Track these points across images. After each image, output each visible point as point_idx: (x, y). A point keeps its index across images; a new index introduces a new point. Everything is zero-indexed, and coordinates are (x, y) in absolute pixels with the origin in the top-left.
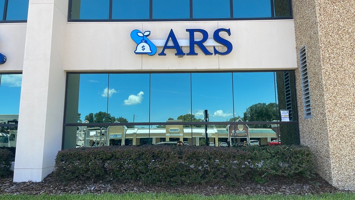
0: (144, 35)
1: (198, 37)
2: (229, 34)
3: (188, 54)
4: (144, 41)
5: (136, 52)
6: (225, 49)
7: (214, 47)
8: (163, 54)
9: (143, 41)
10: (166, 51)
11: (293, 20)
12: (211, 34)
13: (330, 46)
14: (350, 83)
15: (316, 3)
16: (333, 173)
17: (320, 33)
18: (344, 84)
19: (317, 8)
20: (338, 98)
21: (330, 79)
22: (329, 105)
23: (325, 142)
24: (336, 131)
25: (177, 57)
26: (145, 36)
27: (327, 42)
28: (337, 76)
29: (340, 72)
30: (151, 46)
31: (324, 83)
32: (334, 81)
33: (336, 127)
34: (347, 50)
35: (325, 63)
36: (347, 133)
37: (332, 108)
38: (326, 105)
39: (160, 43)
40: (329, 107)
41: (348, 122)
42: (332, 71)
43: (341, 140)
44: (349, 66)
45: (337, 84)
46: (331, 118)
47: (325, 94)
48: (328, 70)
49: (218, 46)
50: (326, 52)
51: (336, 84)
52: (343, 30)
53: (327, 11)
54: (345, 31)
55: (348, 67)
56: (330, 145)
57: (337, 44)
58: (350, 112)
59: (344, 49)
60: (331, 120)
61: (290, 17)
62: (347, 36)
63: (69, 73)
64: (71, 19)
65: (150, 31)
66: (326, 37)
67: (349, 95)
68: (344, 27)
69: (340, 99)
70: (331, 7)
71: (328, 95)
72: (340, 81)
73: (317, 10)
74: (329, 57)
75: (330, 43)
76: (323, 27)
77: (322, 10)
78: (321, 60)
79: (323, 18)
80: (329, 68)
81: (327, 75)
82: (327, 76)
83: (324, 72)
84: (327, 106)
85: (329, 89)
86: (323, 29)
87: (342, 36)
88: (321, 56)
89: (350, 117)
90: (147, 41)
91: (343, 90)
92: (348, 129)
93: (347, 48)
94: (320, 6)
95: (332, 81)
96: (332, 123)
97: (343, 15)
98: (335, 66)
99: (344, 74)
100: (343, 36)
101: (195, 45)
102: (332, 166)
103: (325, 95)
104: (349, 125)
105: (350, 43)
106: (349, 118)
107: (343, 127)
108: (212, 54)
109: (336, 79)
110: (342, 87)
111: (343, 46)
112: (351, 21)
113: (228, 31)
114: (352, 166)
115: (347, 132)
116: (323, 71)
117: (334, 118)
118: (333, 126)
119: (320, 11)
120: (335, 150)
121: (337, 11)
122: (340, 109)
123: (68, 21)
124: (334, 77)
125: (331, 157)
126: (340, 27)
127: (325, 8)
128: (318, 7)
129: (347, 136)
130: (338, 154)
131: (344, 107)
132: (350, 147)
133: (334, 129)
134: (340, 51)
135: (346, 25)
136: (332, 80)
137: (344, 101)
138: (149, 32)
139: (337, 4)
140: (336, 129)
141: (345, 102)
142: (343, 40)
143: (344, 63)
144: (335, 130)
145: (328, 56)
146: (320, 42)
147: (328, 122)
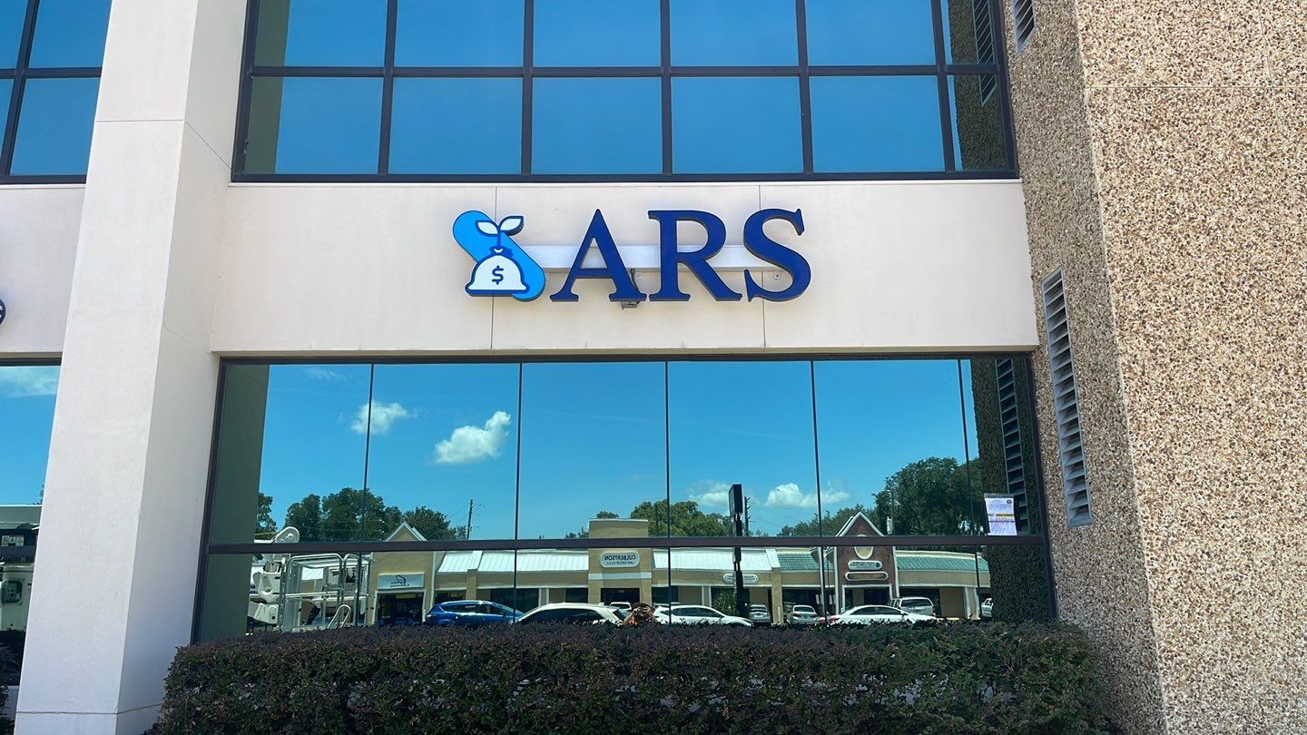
0: (503, 228)
1: (691, 237)
2: (800, 229)
3: (654, 297)
4: (500, 251)
5: (471, 288)
6: (786, 281)
7: (747, 272)
8: (565, 295)
9: (497, 251)
10: (579, 286)
11: (1021, 180)
12: (734, 227)
13: (1142, 275)
14: (1219, 402)
15: (1093, 129)
16: (1169, 725)
17: (1106, 232)
18: (1197, 406)
19: (1096, 146)
20: (1178, 456)
21: (1148, 387)
22: (1146, 480)
23: (1140, 612)
24: (1176, 571)
25: (616, 305)
26: (503, 235)
27: (1132, 262)
28: (1171, 379)
29: (1180, 363)
30: (526, 267)
31: (1126, 401)
32: (1160, 394)
33: (1175, 559)
34: (1204, 289)
35: (1127, 333)
36: (1214, 579)
37: (1159, 491)
38: (1135, 479)
39: (558, 257)
40: (1146, 487)
41: (1216, 540)
42: (1154, 362)
43: (1193, 605)
44: (1212, 342)
45: (1174, 407)
46: (1155, 527)
47: (1132, 440)
48: (1139, 356)
49: (762, 270)
50: (1130, 294)
51: (1167, 405)
52: (1187, 219)
53: (1128, 154)
54: (1195, 224)
55: (1209, 347)
56: (1155, 625)
57: (1167, 268)
58: (1223, 506)
59: (1192, 285)
60: (1157, 534)
61: (1010, 171)
62: (1203, 240)
63: (229, 365)
64: (241, 173)
65: (521, 218)
66: (1128, 242)
67: (1217, 445)
68: (1189, 210)
69: (1183, 458)
70: (1144, 141)
71: (1141, 446)
72: (1182, 397)
73: (1094, 153)
74: (1141, 312)
75: (1142, 264)
76: (1117, 209)
77: (1113, 153)
78: (1114, 324)
79: (1118, 181)
80: (1142, 350)
81: (1136, 374)
82: (1136, 380)
83: (1123, 364)
84: (1139, 484)
85: (1144, 423)
86: (1117, 217)
87: (1183, 240)
88: (1114, 308)
89: (1223, 522)
90: (511, 250)
91: (1194, 427)
92: (1216, 565)
93: (1203, 280)
94: (1107, 139)
95: (1156, 397)
96: (1160, 542)
97: (1187, 168)
98: (1164, 344)
99: (1196, 370)
100: (1188, 239)
101: (681, 266)
102: (1166, 699)
103: (1131, 443)
104: (1221, 550)
105: (1213, 265)
106: (1220, 526)
107: (1199, 558)
108: (741, 296)
109: (1167, 389)
110: (1188, 417)
111: (1188, 276)
112: (1214, 189)
113: (796, 219)
114: (1236, 699)
115: (1213, 577)
116: (1121, 360)
117: (1167, 527)
118: (1163, 555)
119: (1105, 155)
120: (1174, 641)
121: (1165, 153)
122: (1184, 494)
123: (234, 180)
124: (1160, 380)
125: (1161, 665)
126: (1178, 211)
127: (1123, 145)
128: (1097, 144)
129: (1215, 589)
130: (1184, 657)
131: (1201, 487)
132: (1229, 630)
133: (1168, 566)
134: (1179, 292)
135: (1196, 203)
136: (1154, 391)
137: (1198, 467)
138: (519, 221)
139: (1164, 129)
140: (1175, 564)
141: (1204, 470)
142: (1189, 254)
143: (1193, 333)
144: (1171, 568)
145: (1137, 308)
146: (1109, 262)
147: (1145, 539)
